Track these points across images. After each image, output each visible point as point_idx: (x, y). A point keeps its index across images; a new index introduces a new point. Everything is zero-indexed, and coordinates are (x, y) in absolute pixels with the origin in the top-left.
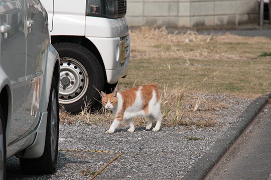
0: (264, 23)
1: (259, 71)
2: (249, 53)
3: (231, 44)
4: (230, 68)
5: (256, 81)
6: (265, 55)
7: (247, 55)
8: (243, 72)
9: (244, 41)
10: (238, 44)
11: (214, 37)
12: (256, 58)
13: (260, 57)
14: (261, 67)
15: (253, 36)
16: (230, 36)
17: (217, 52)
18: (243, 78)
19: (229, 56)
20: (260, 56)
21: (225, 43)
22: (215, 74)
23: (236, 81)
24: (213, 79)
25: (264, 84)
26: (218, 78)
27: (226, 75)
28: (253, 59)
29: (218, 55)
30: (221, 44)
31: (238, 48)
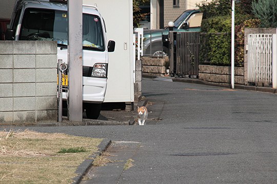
0: (63, 119)
1: (57, 168)
2: (48, 149)
3: (31, 140)
4: (29, 165)
5: (55, 178)
6: (64, 151)
7: (46, 151)
8: (42, 169)
9: (43, 138)
10: (38, 140)
11: (13, 133)
12: (55, 155)
13: (59, 154)
14: (60, 163)
15: (52, 132)
16: (29, 132)
17: (16, 149)
18: (41, 175)
19: (28, 153)
20: (59, 152)
21: (23, 139)
22: (14, 171)
23: (35, 179)
24: (12, 177)
25: (63, 181)
26: (17, 175)
27: (24, 172)
28: (51, 155)
29: (17, 152)
30: (20, 140)
31: (37, 145)
